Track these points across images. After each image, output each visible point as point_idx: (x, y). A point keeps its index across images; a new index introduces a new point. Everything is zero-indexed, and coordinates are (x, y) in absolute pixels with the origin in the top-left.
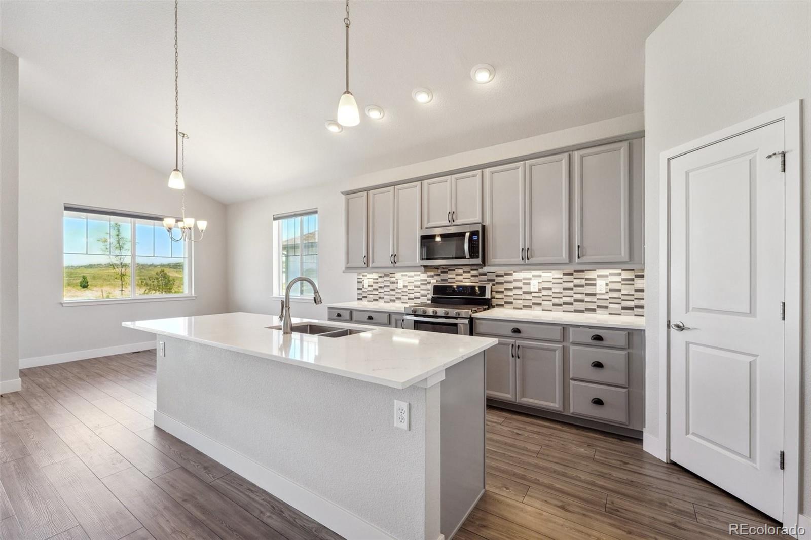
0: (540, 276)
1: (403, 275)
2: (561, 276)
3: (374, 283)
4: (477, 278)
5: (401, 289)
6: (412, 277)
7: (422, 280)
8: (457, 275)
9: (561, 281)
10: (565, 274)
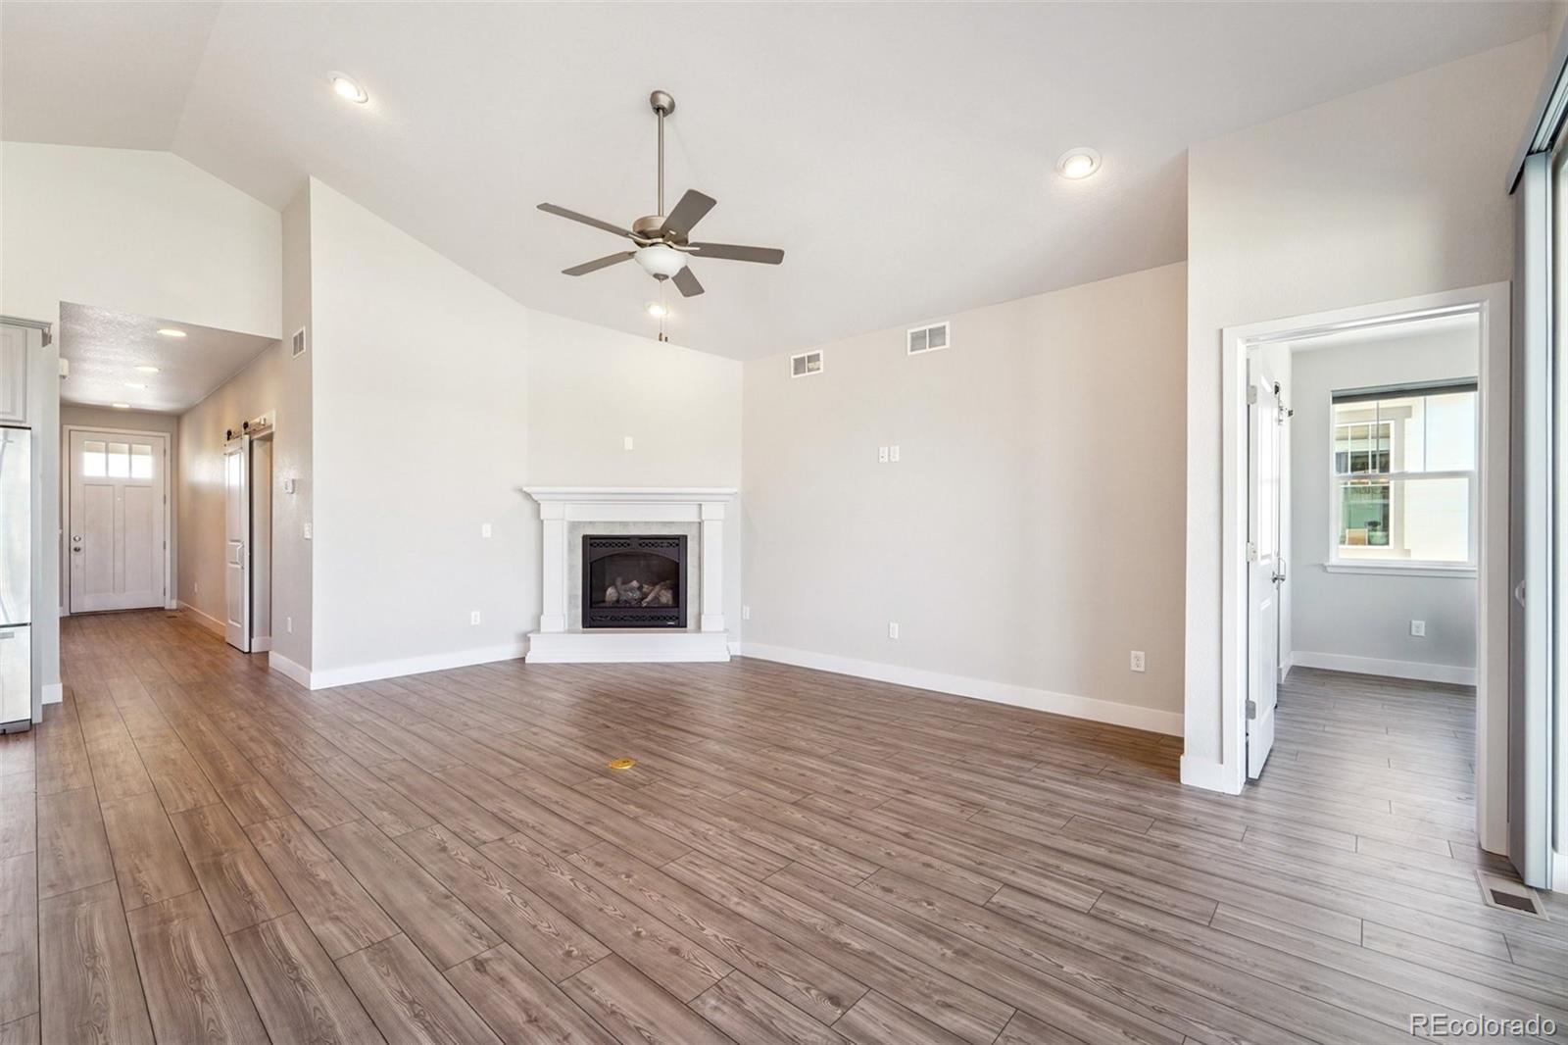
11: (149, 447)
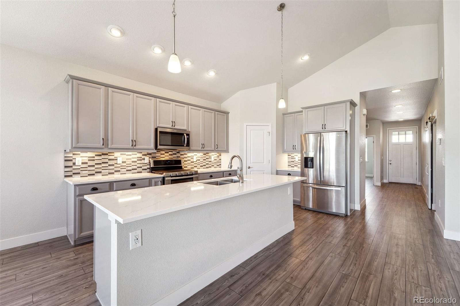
0: (196, 155)
1: (121, 154)
2: (203, 155)
3: (89, 160)
4: (172, 156)
5: (120, 164)
6: (130, 155)
7: (138, 158)
8: (161, 154)
9: (203, 157)
10: (204, 154)
11: (411, 132)
